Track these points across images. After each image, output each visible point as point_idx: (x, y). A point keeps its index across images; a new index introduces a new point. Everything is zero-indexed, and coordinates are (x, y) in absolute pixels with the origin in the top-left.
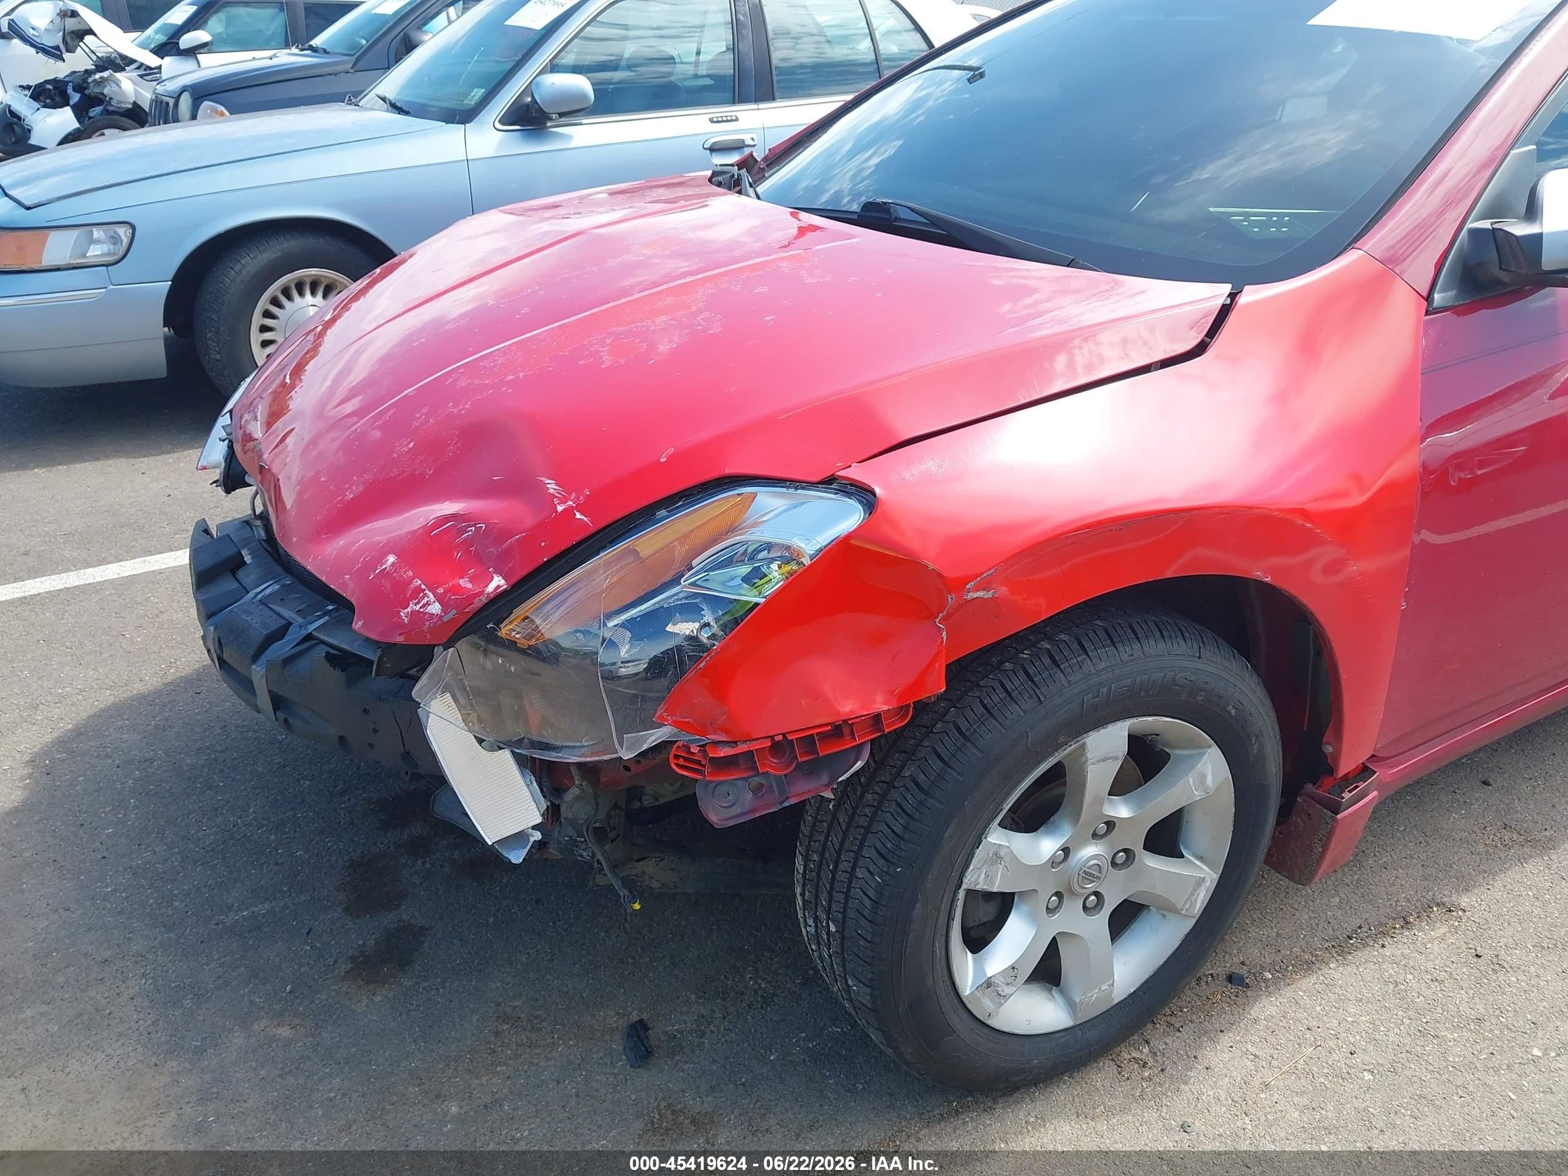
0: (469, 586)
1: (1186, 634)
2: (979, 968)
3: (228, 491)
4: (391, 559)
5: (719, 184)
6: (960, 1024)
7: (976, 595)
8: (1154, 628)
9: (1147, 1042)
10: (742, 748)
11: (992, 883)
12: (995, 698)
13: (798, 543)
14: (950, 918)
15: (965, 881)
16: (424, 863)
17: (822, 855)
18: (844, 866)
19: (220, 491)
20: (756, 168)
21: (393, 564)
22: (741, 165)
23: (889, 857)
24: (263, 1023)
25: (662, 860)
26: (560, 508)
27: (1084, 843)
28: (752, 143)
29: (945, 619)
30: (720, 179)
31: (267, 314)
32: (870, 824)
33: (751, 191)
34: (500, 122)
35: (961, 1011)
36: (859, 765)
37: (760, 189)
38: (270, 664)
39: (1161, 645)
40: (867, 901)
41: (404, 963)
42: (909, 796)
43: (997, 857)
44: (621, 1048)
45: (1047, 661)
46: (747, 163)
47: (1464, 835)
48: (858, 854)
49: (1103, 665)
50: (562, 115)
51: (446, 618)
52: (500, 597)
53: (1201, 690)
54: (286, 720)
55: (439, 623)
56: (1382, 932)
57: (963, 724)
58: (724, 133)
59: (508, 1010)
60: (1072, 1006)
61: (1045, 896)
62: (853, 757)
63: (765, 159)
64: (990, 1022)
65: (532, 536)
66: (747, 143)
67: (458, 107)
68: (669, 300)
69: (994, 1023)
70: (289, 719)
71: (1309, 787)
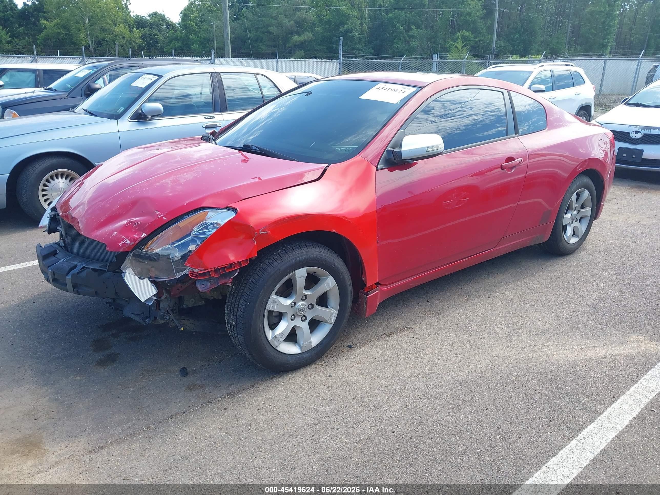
0: (137, 236)
1: (320, 247)
2: (273, 333)
3: (49, 234)
4: (116, 233)
5: (204, 140)
6: (269, 349)
7: (262, 233)
8: (311, 245)
9: (324, 361)
10: (207, 271)
11: (274, 308)
12: (271, 261)
13: (219, 222)
14: (264, 318)
15: (267, 307)
16: (117, 339)
17: (231, 306)
18: (236, 306)
19: (47, 233)
20: (216, 135)
21: (116, 234)
22: (211, 134)
23: (246, 301)
24: (72, 377)
25: (189, 320)
26: (159, 217)
27: (299, 301)
28: (220, 126)
29: (255, 239)
30: (205, 138)
31: (45, 185)
32: (242, 294)
33: (213, 142)
34: (130, 119)
35: (269, 345)
36: (236, 274)
37: (217, 142)
38: (72, 275)
39: (313, 249)
40: (241, 313)
41: (113, 361)
42: (251, 285)
43: (274, 302)
44: (179, 374)
45: (284, 252)
46: (213, 134)
47: (418, 313)
48: (239, 302)
49: (298, 253)
50: (152, 116)
51: (131, 244)
52: (145, 238)
53: (324, 260)
54: (77, 291)
55: (129, 246)
56: (391, 334)
57: (264, 267)
58: (210, 122)
59: (146, 369)
60: (301, 347)
61: (289, 315)
62: (235, 272)
63: (219, 132)
64: (277, 349)
65: (152, 224)
66: (218, 125)
67: (114, 114)
68: (187, 170)
69: (278, 349)
70: (79, 290)
71: (361, 290)
